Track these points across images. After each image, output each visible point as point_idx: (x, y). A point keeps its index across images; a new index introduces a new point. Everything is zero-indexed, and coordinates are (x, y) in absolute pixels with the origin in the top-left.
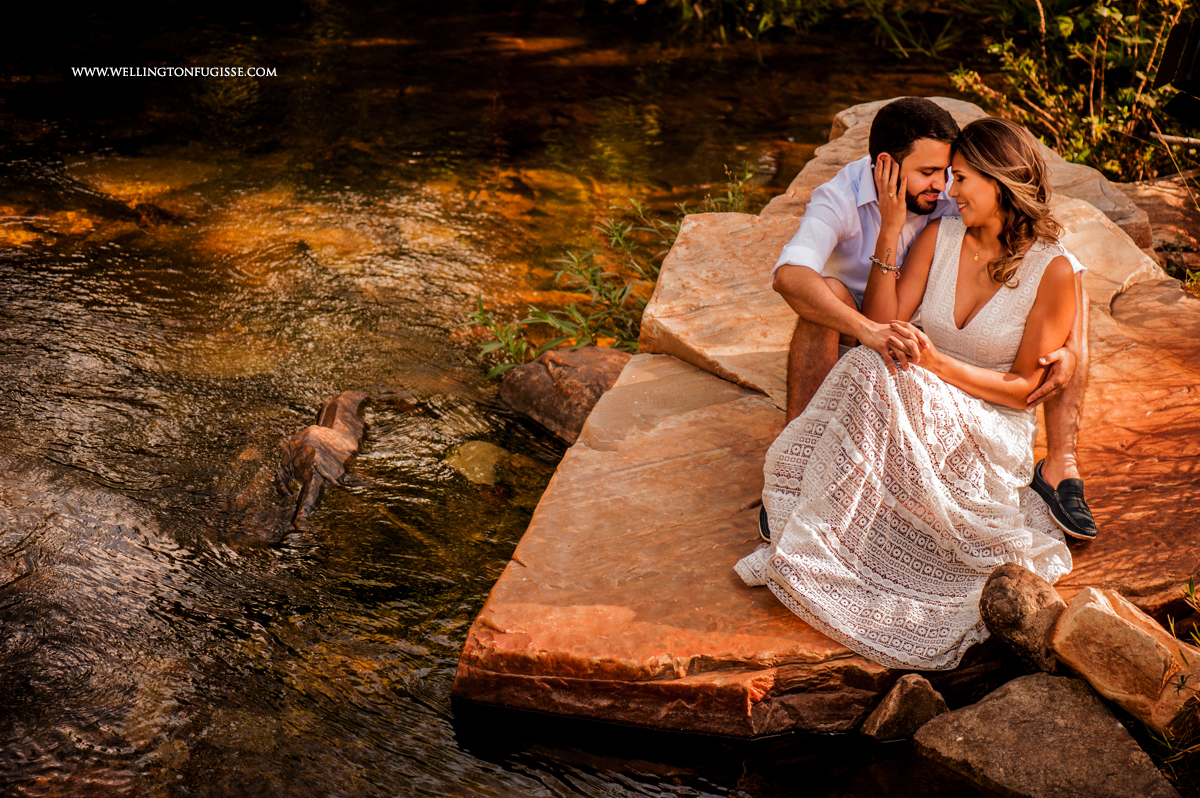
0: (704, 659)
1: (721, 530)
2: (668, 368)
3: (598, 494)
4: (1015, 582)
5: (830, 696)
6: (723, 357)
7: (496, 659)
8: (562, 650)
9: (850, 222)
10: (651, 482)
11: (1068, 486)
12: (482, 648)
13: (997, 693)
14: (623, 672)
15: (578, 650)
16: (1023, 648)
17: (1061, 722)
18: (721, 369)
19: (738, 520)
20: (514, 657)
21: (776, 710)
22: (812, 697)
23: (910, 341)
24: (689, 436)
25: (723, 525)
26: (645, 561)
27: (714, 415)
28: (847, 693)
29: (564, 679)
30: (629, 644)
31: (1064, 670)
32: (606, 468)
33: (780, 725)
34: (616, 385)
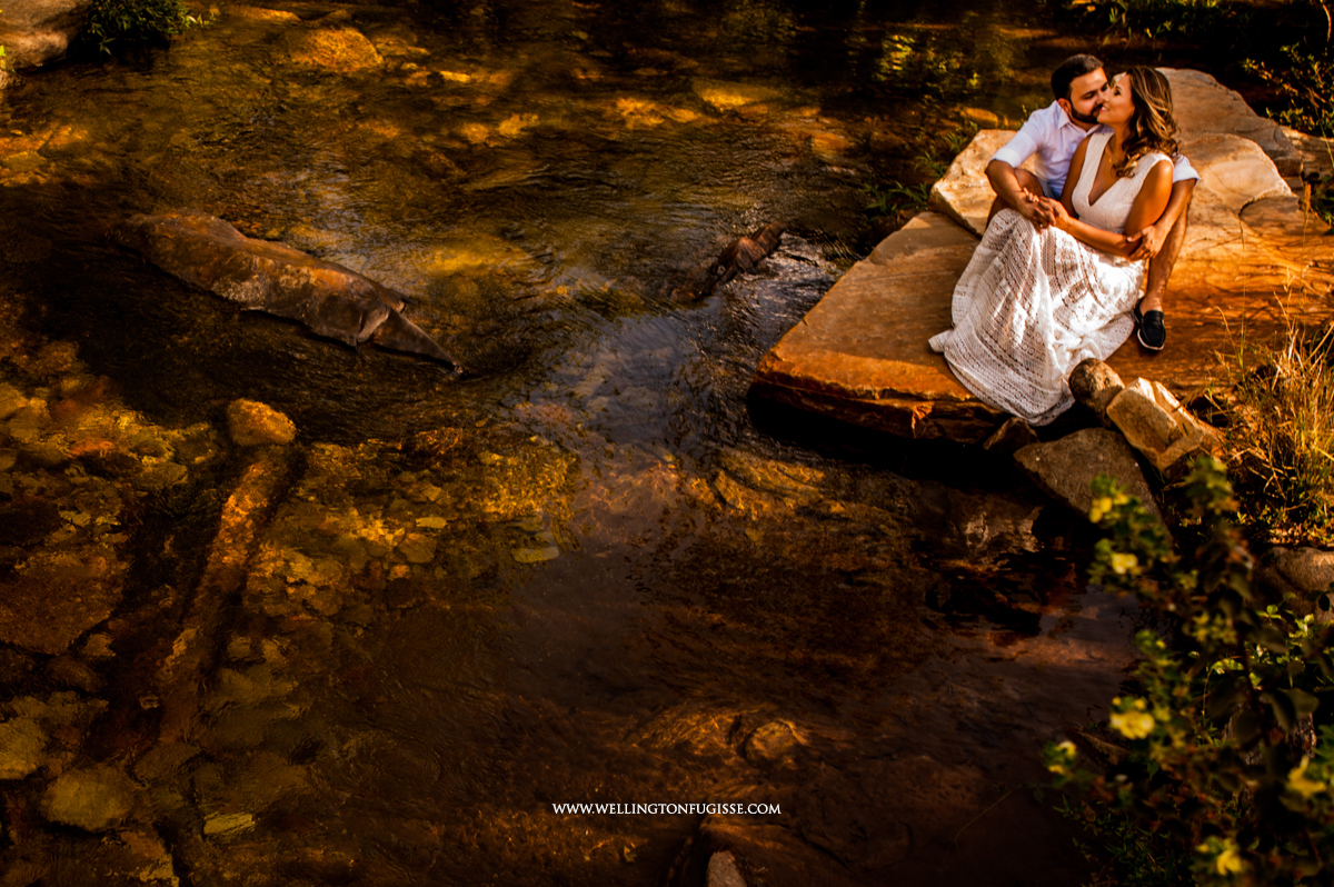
0: (891, 390)
1: (929, 318)
2: (939, 221)
3: (865, 289)
4: (1091, 369)
5: (965, 423)
6: (970, 218)
7: (773, 375)
8: (810, 374)
9: (1047, 137)
10: (899, 286)
11: (1152, 314)
12: (766, 367)
13: (1071, 436)
14: (842, 391)
15: (820, 375)
16: (1092, 410)
17: (1101, 458)
18: (968, 225)
19: (942, 313)
20: (783, 374)
21: (931, 427)
22: (955, 422)
23: (1047, 213)
24: (933, 262)
25: (932, 315)
26: (877, 329)
27: (952, 251)
28: (975, 422)
29: (809, 391)
30: (850, 376)
31: (1113, 427)
32: (875, 275)
33: (932, 435)
34: (904, 228)
